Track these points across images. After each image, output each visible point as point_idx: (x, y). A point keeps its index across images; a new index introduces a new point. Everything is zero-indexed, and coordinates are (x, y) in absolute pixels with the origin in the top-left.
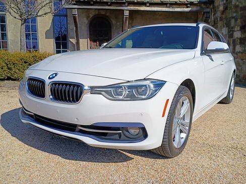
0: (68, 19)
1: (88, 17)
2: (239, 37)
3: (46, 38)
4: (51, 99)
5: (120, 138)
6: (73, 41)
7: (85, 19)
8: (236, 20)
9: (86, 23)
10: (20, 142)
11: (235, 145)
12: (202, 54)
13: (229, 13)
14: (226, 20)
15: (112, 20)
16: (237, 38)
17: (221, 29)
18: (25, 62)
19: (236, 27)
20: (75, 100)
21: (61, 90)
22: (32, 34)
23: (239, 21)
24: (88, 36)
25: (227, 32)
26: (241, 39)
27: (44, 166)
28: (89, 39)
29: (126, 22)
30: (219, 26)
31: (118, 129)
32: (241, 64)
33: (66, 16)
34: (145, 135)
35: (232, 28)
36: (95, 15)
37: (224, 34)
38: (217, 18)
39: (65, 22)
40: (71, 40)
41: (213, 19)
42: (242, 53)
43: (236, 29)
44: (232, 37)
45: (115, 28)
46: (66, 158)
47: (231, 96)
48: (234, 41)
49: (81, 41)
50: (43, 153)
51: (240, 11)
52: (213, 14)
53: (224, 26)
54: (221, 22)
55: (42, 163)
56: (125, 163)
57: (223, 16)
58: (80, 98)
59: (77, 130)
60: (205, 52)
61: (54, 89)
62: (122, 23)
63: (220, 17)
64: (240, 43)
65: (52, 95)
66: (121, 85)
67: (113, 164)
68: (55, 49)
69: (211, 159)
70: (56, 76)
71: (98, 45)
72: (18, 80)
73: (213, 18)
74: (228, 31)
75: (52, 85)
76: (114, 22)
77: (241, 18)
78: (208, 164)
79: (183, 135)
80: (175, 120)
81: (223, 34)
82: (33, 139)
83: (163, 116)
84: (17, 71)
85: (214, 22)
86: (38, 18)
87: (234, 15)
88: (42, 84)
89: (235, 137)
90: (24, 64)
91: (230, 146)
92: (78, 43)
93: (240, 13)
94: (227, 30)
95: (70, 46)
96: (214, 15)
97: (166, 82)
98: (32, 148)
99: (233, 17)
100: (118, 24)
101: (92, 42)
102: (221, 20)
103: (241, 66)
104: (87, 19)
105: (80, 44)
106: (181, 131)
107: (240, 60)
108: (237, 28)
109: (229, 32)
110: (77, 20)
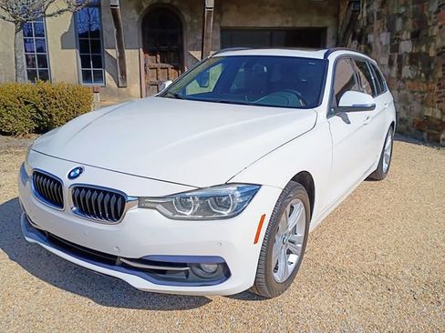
0: (103, 11)
1: (139, 8)
2: (409, 52)
3: (62, 48)
4: (74, 212)
5: (187, 276)
6: (113, 53)
7: (134, 11)
8: (405, 19)
9: (137, 20)
10: (26, 272)
11: (377, 269)
12: (330, 114)
13: (393, 6)
14: (388, 19)
15: (184, 13)
16: (405, 53)
17: (379, 34)
18: (26, 103)
19: (405, 32)
20: (113, 216)
21: (90, 200)
22: (36, 40)
23: (410, 22)
24: (141, 45)
25: (388, 42)
26: (411, 55)
27: (66, 319)
28: (141, 50)
29: (208, 20)
30: (375, 29)
31: (185, 265)
32: (410, 100)
33: (99, 6)
34: (228, 274)
35: (398, 34)
36: (152, 5)
37: (384, 44)
38: (373, 15)
39: (97, 15)
40: (108, 51)
41: (365, 15)
42: (412, 80)
43: (404, 37)
44: (397, 51)
45: (189, 28)
46: (101, 303)
47: (385, 166)
48: (400, 58)
49: (127, 52)
50: (64, 293)
51: (413, 4)
52: (365, 5)
53: (383, 29)
54: (379, 22)
55: (63, 314)
56: (197, 310)
57: (383, 10)
58: (121, 214)
59: (118, 262)
60: (336, 110)
61: (79, 197)
62: (201, 19)
63: (378, 13)
64: (409, 62)
65: (75, 205)
66: (187, 194)
67: (179, 312)
68: (81, 69)
69: (334, 297)
70: (80, 173)
71: (159, 60)
72: (15, 134)
73: (365, 12)
74: (391, 39)
75: (75, 189)
76: (187, 18)
77: (413, 18)
78: (329, 309)
79: (293, 258)
80: (278, 239)
81: (381, 43)
82: (47, 264)
83: (256, 242)
84: (12, 119)
85: (367, 20)
86: (47, 19)
87: (403, 10)
88: (58, 186)
89: (379, 253)
90: (23, 106)
91: (369, 271)
92: (122, 57)
93: (411, 7)
94: (389, 38)
95: (107, 61)
96: (367, 7)
97: (260, 185)
98: (45, 283)
99: (400, 15)
100: (195, 21)
101: (147, 55)
102: (379, 18)
103: (409, 103)
104: (138, 12)
105: (126, 58)
106: (289, 252)
107: (408, 93)
108: (406, 35)
109: (392, 41)
110: (120, 17)
